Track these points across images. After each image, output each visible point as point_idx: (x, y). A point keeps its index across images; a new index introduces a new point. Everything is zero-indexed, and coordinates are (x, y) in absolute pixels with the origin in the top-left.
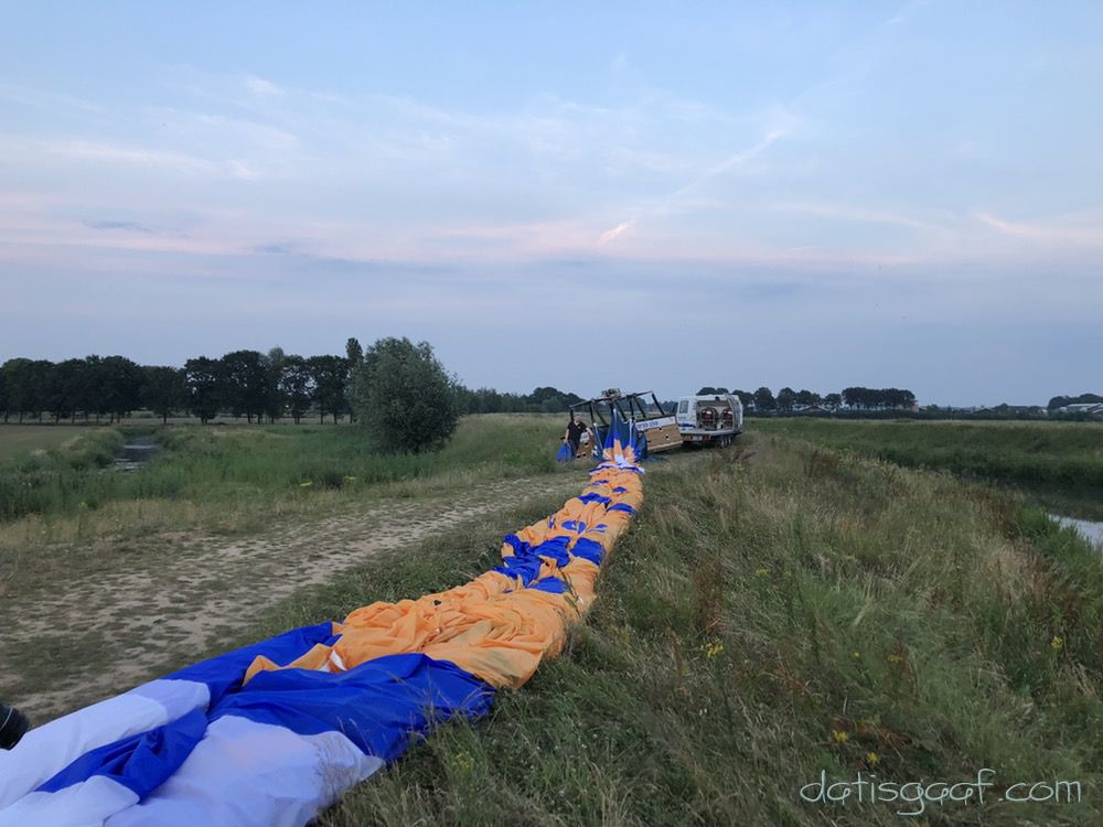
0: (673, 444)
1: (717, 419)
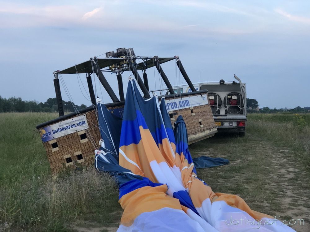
0: (207, 132)
1: (220, 105)
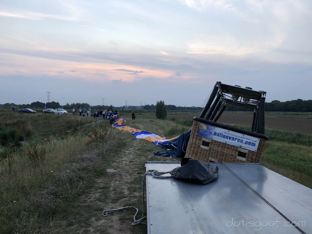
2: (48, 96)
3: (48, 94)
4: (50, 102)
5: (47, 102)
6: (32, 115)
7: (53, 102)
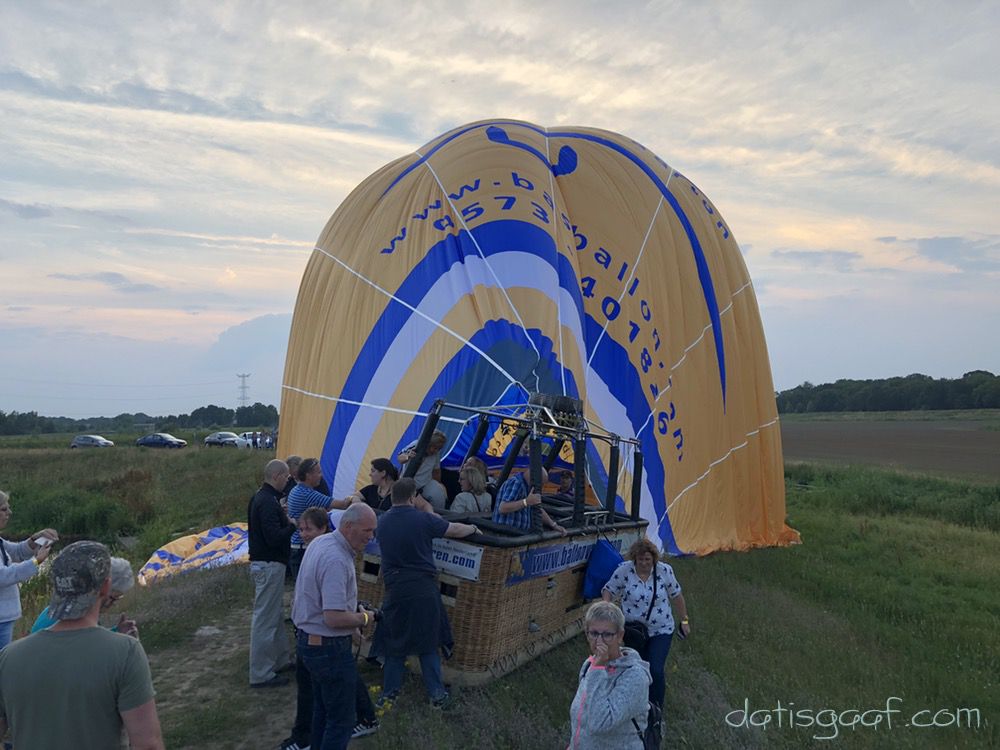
2: (243, 387)
3: (244, 382)
4: (247, 406)
5: (240, 406)
6: (173, 453)
7: (258, 406)
